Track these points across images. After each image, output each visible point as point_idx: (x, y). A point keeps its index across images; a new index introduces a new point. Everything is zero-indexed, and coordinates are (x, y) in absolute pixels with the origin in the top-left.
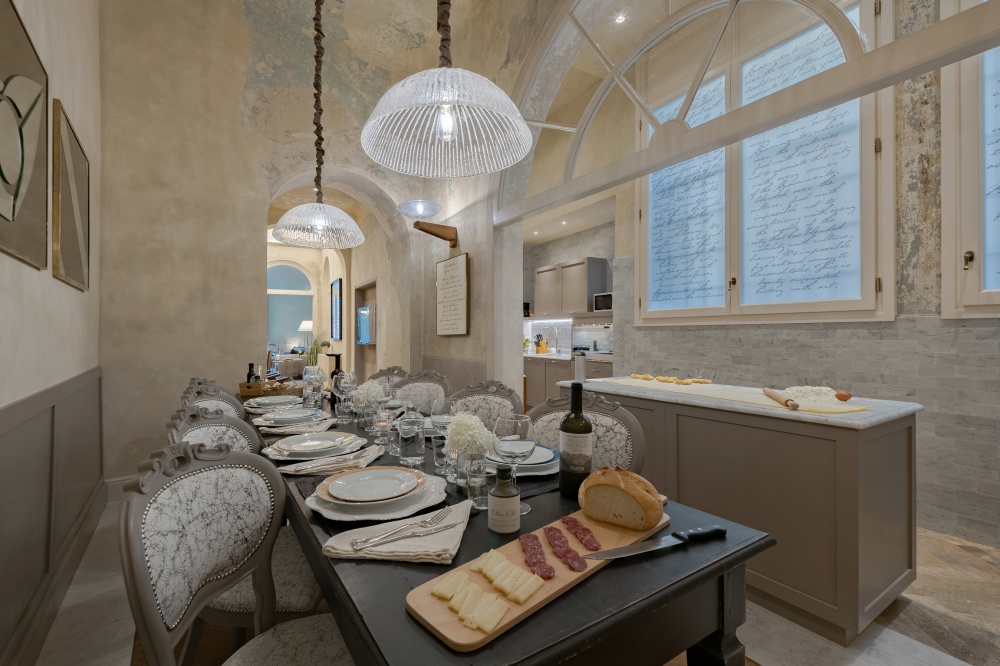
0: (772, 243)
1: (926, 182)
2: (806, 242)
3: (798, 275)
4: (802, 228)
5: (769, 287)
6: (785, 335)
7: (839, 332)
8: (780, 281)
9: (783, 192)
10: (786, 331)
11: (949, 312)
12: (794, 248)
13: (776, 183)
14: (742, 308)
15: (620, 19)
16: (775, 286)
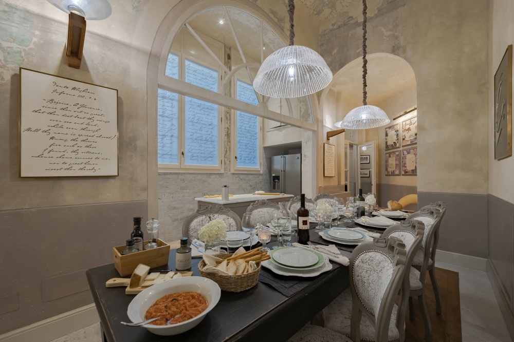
0: (195, 141)
1: (228, 135)
2: (205, 143)
3: (203, 155)
4: (204, 139)
5: (194, 158)
6: (199, 177)
7: (213, 176)
8: (197, 156)
9: (199, 122)
10: (199, 176)
11: (232, 171)
12: (202, 145)
13: (196, 118)
14: (185, 165)
15: (221, 22)
16: (196, 158)
